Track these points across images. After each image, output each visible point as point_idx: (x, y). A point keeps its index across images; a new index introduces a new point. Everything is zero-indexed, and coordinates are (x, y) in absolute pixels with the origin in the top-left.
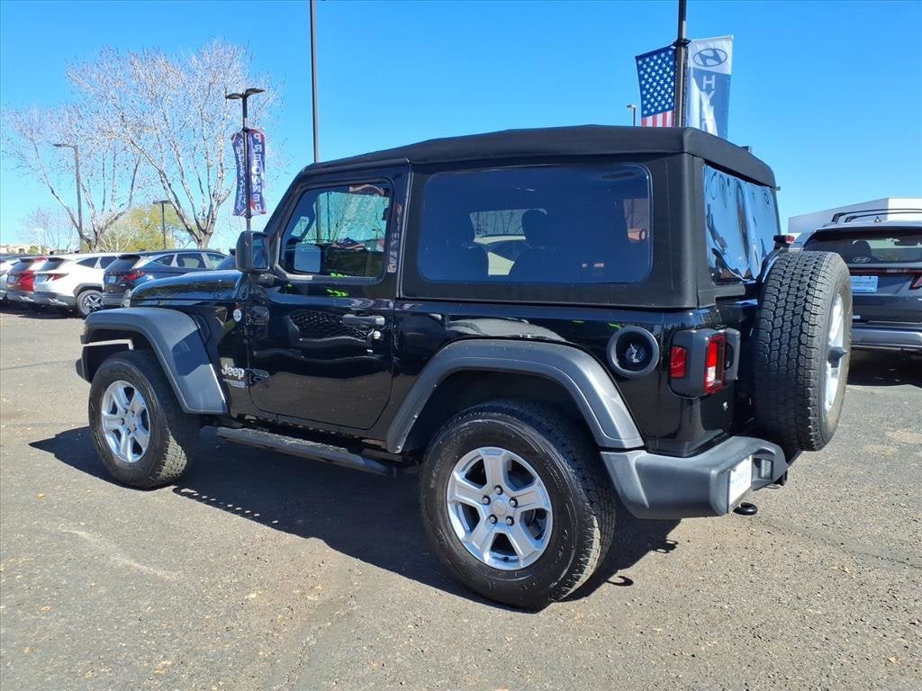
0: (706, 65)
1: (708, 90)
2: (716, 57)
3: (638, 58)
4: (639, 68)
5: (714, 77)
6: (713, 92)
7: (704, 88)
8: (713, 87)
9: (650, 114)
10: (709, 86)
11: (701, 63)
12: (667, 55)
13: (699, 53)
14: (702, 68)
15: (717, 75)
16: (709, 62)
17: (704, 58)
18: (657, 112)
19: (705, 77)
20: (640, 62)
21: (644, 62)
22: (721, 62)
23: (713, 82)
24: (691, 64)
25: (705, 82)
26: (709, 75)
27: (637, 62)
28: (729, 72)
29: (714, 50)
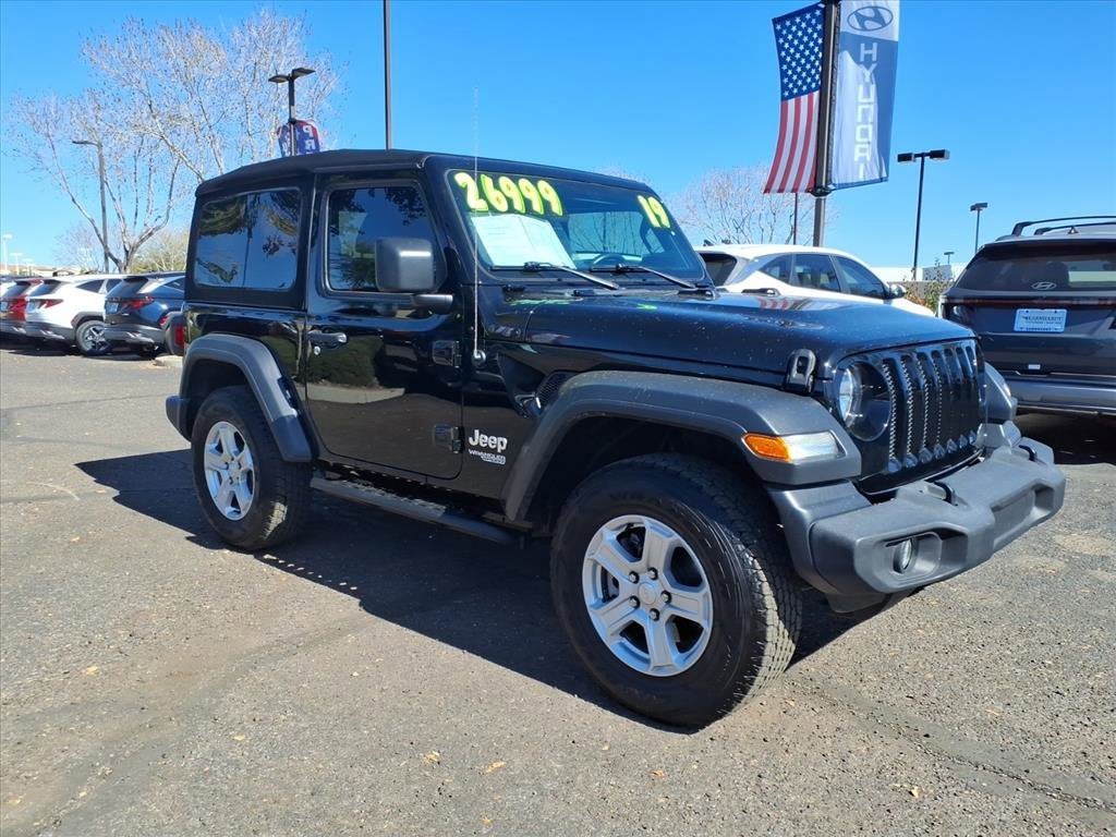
0: (864, 29)
1: (867, 63)
2: (878, 18)
3: (776, 21)
4: (778, 34)
5: (875, 45)
6: (874, 66)
7: (862, 59)
8: (874, 58)
9: (792, 96)
10: (868, 57)
11: (858, 26)
12: (813, 16)
13: (856, 13)
14: (858, 33)
15: (880, 41)
16: (868, 24)
17: (862, 19)
18: (801, 93)
19: (863, 45)
20: (779, 27)
21: (784, 27)
22: (884, 24)
23: (874, 52)
24: (844, 27)
25: (863, 52)
26: (869, 42)
27: (775, 27)
28: (896, 38)
29: (875, 8)
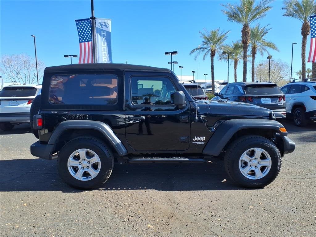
0: (102, 27)
1: (103, 36)
2: (105, 25)
3: (76, 21)
4: (77, 24)
5: (105, 32)
6: (105, 37)
7: (102, 35)
8: (105, 35)
9: (82, 42)
10: (104, 35)
11: (100, 26)
12: (88, 21)
13: (100, 23)
14: (101, 28)
15: (106, 31)
16: (103, 26)
17: (101, 25)
18: (85, 41)
19: (102, 32)
20: (77, 22)
21: (79, 23)
22: (107, 27)
23: (105, 34)
24: (97, 26)
25: (102, 33)
26: (104, 31)
27: (76, 22)
28: (110, 31)
29: (105, 23)
